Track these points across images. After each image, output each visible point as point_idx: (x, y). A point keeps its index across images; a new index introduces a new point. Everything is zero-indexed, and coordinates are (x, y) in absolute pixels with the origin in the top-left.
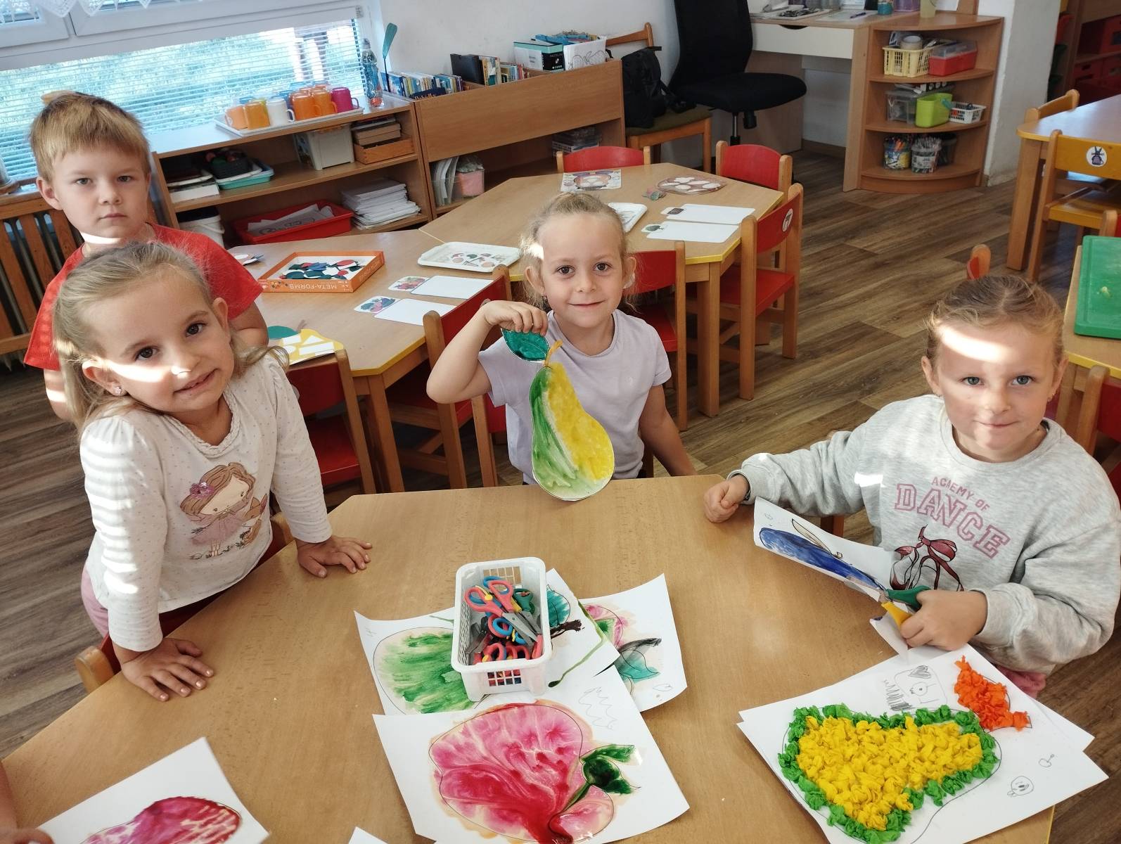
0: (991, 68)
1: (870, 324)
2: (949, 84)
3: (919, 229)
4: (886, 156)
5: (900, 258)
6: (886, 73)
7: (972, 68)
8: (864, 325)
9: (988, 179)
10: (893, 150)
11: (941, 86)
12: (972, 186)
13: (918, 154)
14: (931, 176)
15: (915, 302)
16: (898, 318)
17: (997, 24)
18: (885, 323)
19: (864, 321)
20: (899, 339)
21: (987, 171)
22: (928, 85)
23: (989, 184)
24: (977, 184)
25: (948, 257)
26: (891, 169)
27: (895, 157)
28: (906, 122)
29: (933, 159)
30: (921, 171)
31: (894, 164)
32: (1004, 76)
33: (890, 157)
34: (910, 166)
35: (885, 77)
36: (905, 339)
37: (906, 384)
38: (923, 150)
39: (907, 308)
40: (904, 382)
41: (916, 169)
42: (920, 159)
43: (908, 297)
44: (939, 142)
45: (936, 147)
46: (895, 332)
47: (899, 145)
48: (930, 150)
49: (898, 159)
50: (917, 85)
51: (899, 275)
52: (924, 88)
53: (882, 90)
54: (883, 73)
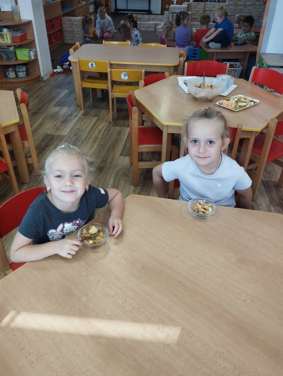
0: (33, 39)
2: (20, 45)
3: (36, 98)
4: (7, 74)
5: (39, 109)
7: (26, 39)
9: (43, 78)
10: (9, 71)
11: (18, 46)
12: (39, 81)
13: (19, 72)
14: (26, 79)
17: (30, 22)
21: (42, 75)
22: (14, 46)
23: (44, 80)
24: (41, 80)
25: (54, 106)
26: (11, 78)
27: (11, 74)
29: (25, 73)
30: (22, 78)
31: (11, 77)
32: (37, 41)
33: (9, 74)
34: (17, 76)
36: (67, 135)
38: (20, 70)
39: (57, 125)
41: (20, 77)
42: (21, 74)
43: (54, 122)
44: (24, 67)
47: (10, 69)
48: (23, 70)
49: (12, 74)
50: (11, 46)
51: (44, 115)
52: (13, 47)
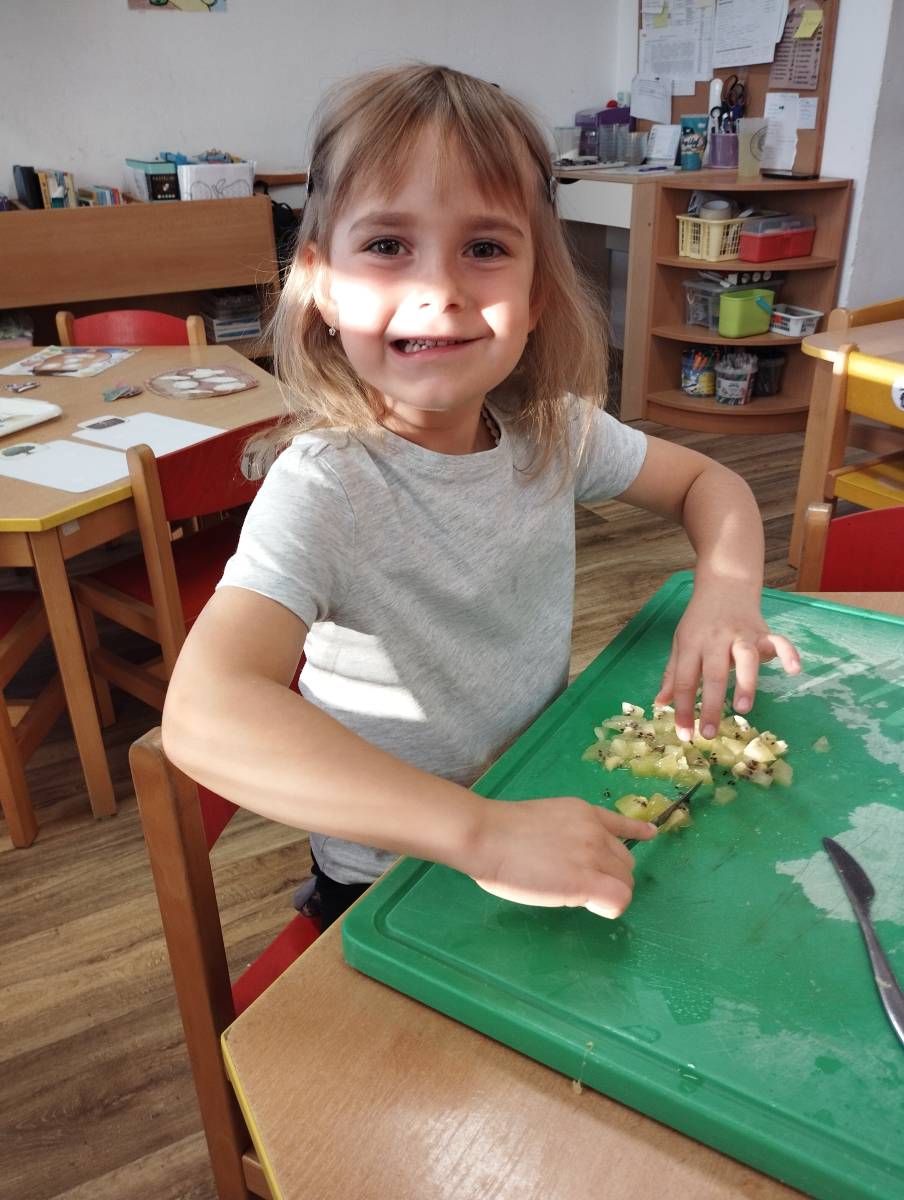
0: (833, 258)
4: (683, 376)
6: (682, 253)
7: (808, 253)
13: (724, 376)
14: (742, 409)
17: (843, 187)
26: (689, 394)
27: (693, 378)
28: (708, 327)
29: (743, 384)
30: (727, 401)
31: (692, 388)
32: (851, 270)
33: (687, 378)
34: (713, 394)
35: (681, 260)
38: (730, 371)
41: (720, 398)
42: (725, 384)
44: (753, 360)
45: (748, 368)
47: (698, 360)
48: (740, 372)
49: (697, 381)
50: (722, 274)
52: (733, 279)
53: (677, 278)
54: (678, 253)
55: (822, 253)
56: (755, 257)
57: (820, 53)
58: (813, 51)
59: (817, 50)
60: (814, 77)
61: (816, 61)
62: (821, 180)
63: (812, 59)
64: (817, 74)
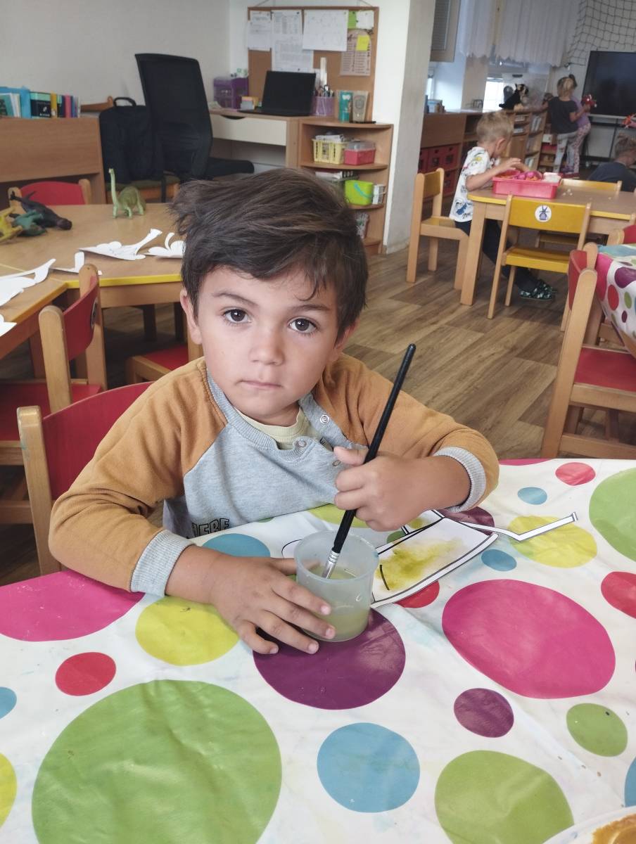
0: (385, 163)
1: (364, 346)
2: (355, 171)
6: (315, 160)
7: (372, 162)
8: (360, 346)
9: (386, 249)
15: (388, 328)
16: (383, 340)
17: (387, 128)
18: (375, 344)
19: (359, 344)
20: (393, 355)
21: (385, 242)
23: (387, 252)
24: (379, 252)
32: (394, 169)
35: (314, 163)
36: (399, 354)
37: (420, 388)
39: (384, 333)
40: (419, 386)
43: (379, 326)
46: (387, 351)
50: (337, 171)
52: (340, 173)
54: (313, 159)
55: (379, 161)
56: (355, 163)
57: (370, 58)
58: (366, 57)
59: (368, 56)
60: (368, 69)
61: (368, 61)
62: (377, 124)
63: (366, 61)
64: (370, 68)
